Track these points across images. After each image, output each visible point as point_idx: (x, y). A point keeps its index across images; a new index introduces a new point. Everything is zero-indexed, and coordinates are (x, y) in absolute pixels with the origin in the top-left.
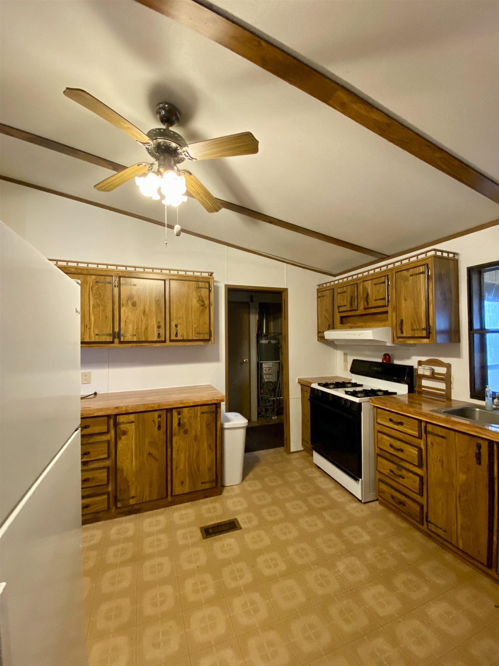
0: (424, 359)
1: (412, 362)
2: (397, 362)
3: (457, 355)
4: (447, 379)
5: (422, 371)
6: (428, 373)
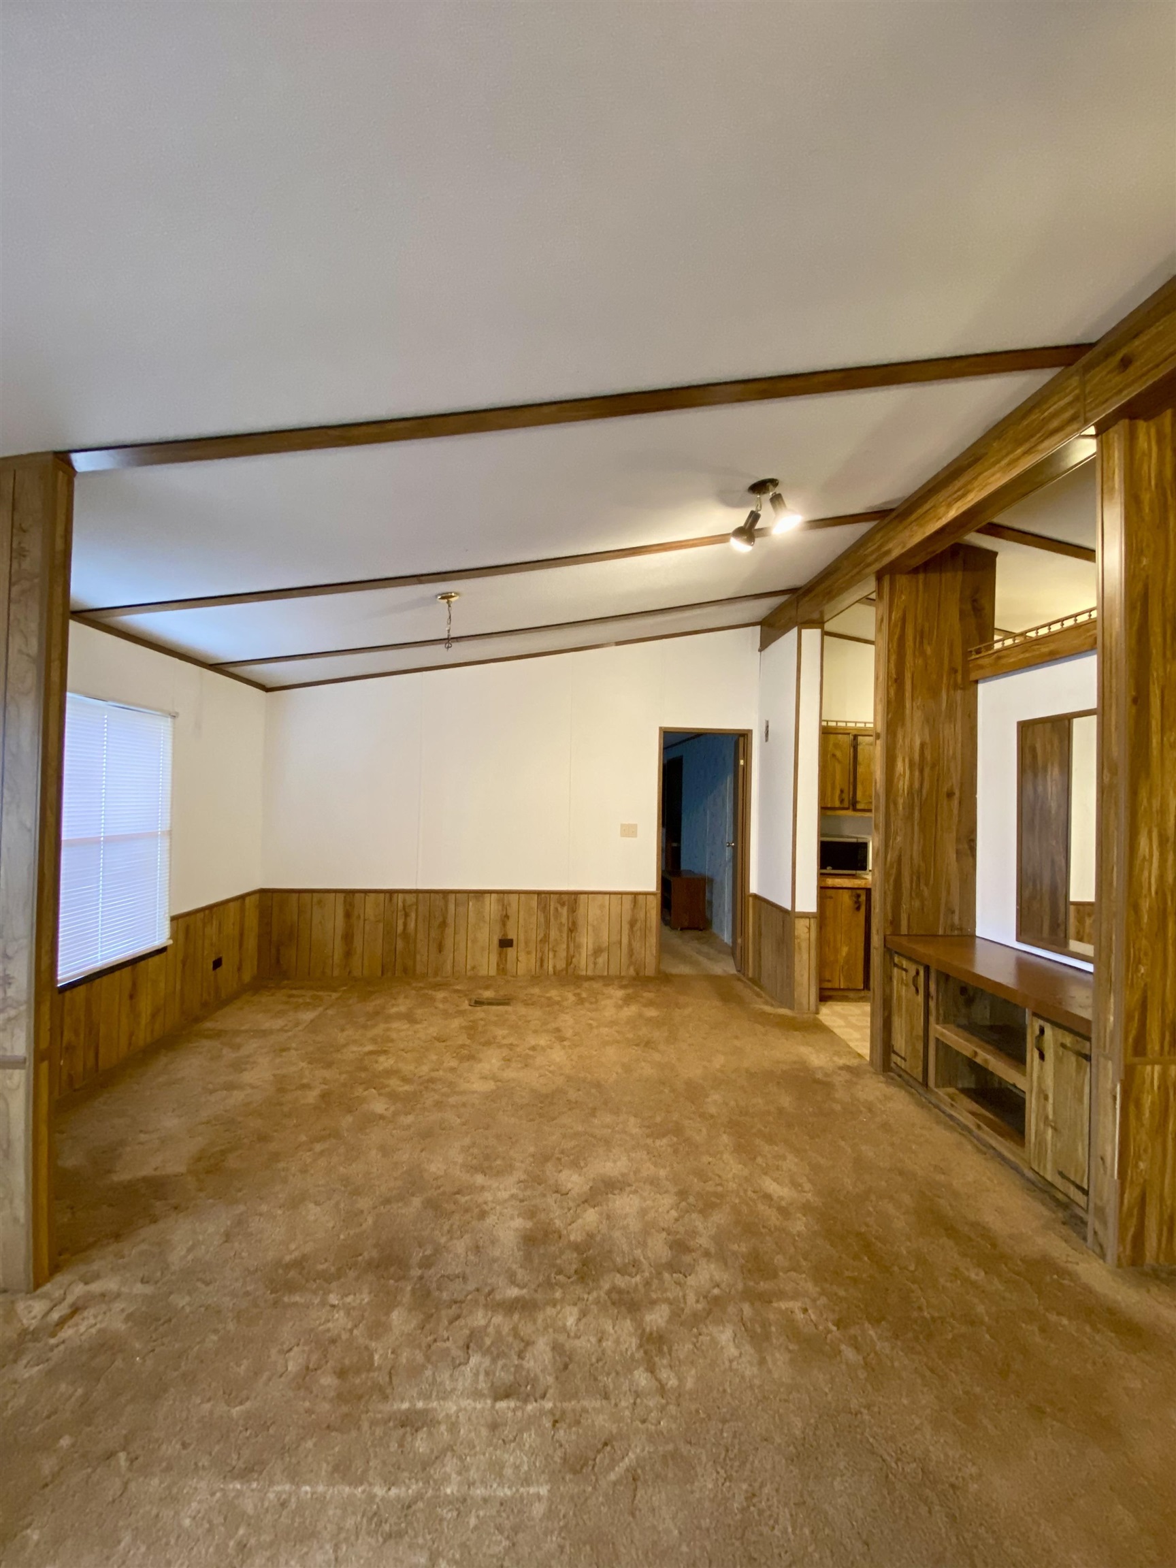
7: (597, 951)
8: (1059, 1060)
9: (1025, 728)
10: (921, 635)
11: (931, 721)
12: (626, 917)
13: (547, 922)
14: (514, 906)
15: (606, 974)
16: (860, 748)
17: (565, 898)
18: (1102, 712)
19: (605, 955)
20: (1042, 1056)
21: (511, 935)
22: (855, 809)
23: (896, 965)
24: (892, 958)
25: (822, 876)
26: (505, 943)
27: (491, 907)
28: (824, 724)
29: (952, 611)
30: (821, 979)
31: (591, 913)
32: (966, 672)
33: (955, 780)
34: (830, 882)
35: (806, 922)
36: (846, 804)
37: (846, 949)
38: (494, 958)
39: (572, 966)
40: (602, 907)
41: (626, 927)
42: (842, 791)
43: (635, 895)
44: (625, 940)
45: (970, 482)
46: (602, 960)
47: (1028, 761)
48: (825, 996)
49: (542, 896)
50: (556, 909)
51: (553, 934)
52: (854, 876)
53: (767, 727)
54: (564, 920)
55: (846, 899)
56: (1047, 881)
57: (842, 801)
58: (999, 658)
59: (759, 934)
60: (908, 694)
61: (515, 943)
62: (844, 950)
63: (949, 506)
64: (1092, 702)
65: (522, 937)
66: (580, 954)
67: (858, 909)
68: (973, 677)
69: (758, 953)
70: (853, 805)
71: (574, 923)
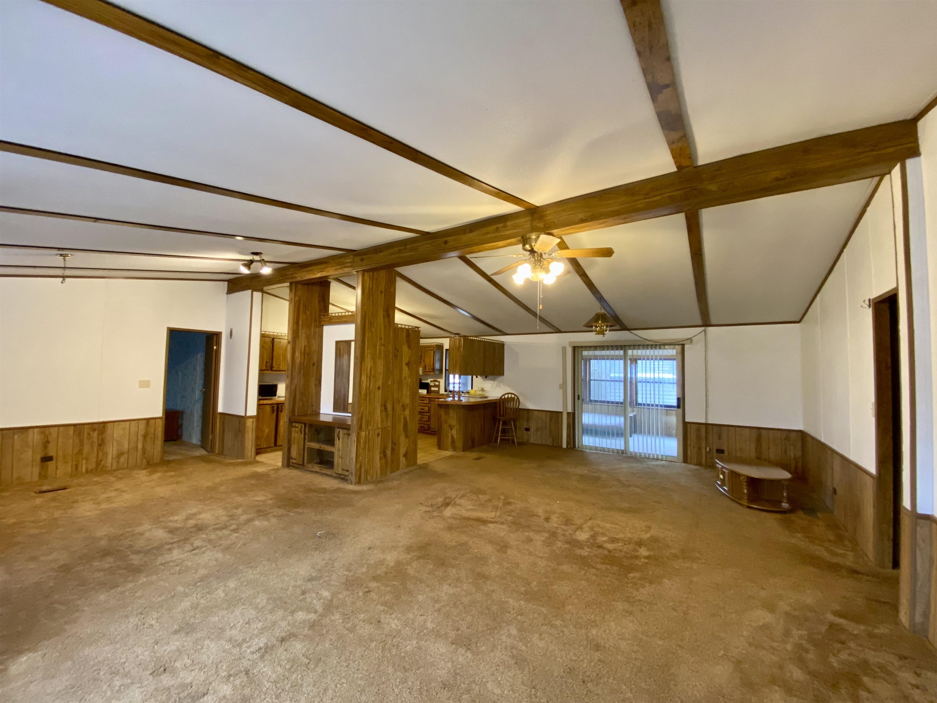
0: (432, 380)
1: (429, 381)
2: (423, 382)
3: (441, 378)
4: (438, 386)
5: (432, 384)
6: (433, 385)
7: (120, 455)
8: (343, 438)
9: (337, 343)
10: (305, 307)
11: (308, 338)
12: (141, 433)
13: (82, 444)
14: (55, 435)
15: (126, 466)
16: (275, 344)
17: (96, 426)
18: (355, 341)
19: (126, 456)
20: (339, 439)
21: (51, 453)
22: (272, 370)
23: (293, 427)
24: (292, 424)
25: (259, 400)
26: (46, 459)
27: (35, 437)
28: (262, 332)
29: (316, 300)
30: (257, 445)
31: (117, 433)
32: (320, 322)
33: (315, 359)
34: (262, 402)
35: (251, 420)
36: (268, 368)
37: (268, 430)
38: (36, 470)
39: (101, 466)
40: (124, 429)
41: (141, 438)
42: (267, 363)
43: (148, 420)
44: (140, 446)
45: (325, 268)
46: (122, 459)
47: (338, 353)
48: (259, 451)
49: (78, 427)
50: (89, 434)
51: (86, 449)
52: (270, 399)
53: (231, 332)
54: (95, 440)
55: (268, 408)
56: (343, 393)
57: (266, 367)
58: (331, 319)
59: (223, 431)
60: (300, 328)
61: (54, 458)
62: (267, 430)
63: (318, 272)
64: (353, 338)
65: (60, 454)
66: (107, 458)
67: (273, 412)
68: (322, 323)
69: (222, 441)
70: (271, 368)
71: (103, 440)
